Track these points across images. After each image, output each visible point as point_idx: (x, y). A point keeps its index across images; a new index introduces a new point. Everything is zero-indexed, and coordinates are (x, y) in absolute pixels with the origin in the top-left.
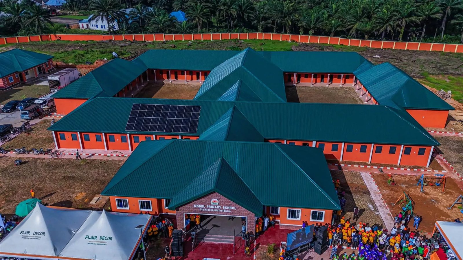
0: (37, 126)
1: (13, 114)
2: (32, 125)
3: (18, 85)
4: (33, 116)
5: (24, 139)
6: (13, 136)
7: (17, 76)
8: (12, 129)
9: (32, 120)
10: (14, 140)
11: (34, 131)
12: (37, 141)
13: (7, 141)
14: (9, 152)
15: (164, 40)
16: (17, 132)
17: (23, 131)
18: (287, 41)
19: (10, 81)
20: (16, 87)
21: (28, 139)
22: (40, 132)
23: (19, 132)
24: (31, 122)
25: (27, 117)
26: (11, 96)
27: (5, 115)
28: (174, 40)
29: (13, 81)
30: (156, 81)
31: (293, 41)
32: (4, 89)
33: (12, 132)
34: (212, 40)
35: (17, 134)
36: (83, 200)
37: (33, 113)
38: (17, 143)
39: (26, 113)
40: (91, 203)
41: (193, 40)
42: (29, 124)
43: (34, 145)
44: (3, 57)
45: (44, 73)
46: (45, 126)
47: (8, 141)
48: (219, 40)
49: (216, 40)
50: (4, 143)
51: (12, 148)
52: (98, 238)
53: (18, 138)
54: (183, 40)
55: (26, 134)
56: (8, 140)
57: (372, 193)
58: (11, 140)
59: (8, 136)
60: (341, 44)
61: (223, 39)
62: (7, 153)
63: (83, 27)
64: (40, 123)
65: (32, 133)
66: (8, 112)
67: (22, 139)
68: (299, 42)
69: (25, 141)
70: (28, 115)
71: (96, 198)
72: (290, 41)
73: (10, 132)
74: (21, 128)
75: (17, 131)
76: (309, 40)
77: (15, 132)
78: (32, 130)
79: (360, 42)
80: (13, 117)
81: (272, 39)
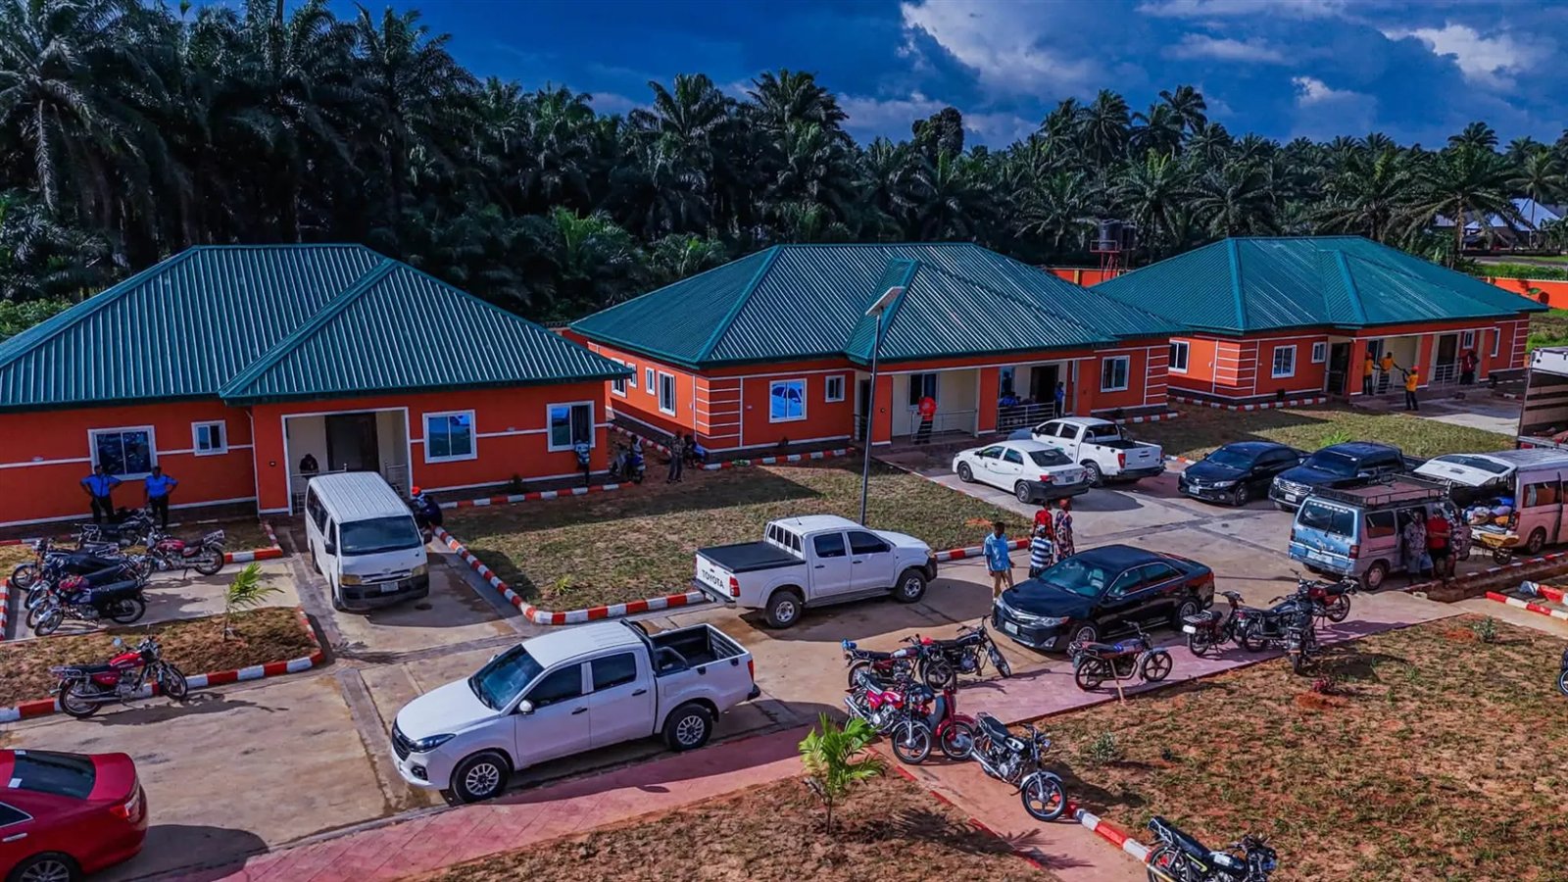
0: (1422, 655)
1: (1239, 516)
2: (1362, 626)
3: (1308, 401)
4: (1382, 563)
5: (1274, 724)
6: (1185, 665)
7: (1321, 354)
8: (1199, 606)
9: (1371, 589)
10: (1182, 699)
11: (1384, 690)
12: (1409, 815)
13: (1121, 684)
14: (1090, 821)
16: (1230, 645)
17: (1282, 651)
19: (1278, 370)
20: (1293, 408)
21: (1311, 750)
22: (1446, 718)
23: (1245, 648)
24: (1366, 607)
25: (1337, 550)
26: (1256, 433)
27: (1183, 508)
29: (1292, 374)
32: (1232, 403)
33: (1189, 629)
35: (1223, 656)
37: (1392, 539)
38: (1197, 741)
39: (1342, 526)
42: (1344, 609)
43: (1370, 851)
44: (1285, 253)
45: (1468, 378)
46: (1490, 674)
47: (1130, 696)
50: (1097, 697)
51: (1132, 778)
53: (1222, 698)
55: (1304, 687)
56: (1135, 681)
58: (1158, 690)
59: (1145, 645)
62: (1068, 812)
64: (1438, 631)
65: (1358, 695)
66: (1211, 498)
67: (1259, 723)
69: (1281, 755)
70: (1352, 541)
73: (1176, 626)
74: (1273, 622)
75: (1231, 628)
77: (1212, 633)
78: (1363, 667)
80: (1229, 537)
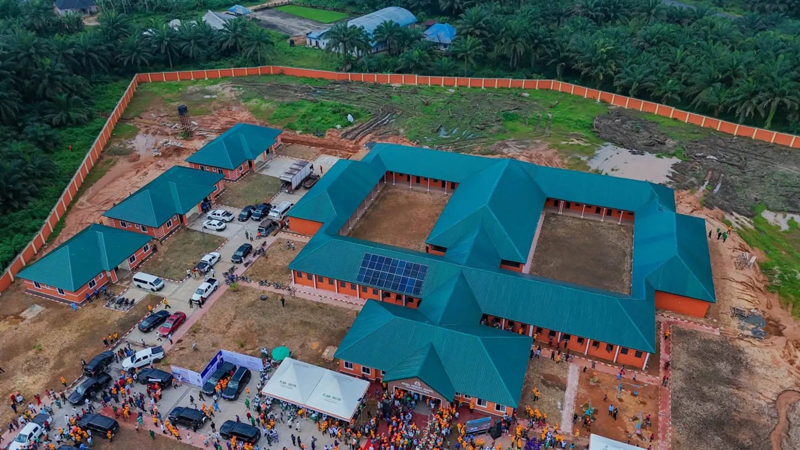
0: (274, 248)
1: (248, 223)
3: (247, 174)
7: (246, 164)
10: (254, 264)
12: (275, 270)
14: (253, 281)
15: (416, 84)
18: (595, 100)
19: (240, 171)
20: (245, 177)
21: (267, 266)
22: (277, 257)
27: (241, 224)
28: (429, 84)
29: (243, 170)
30: (394, 184)
31: (603, 101)
32: (234, 181)
34: (483, 88)
36: (317, 350)
38: (258, 269)
40: (324, 354)
41: (456, 86)
43: (273, 275)
46: (280, 248)
47: (250, 266)
48: (493, 88)
49: (489, 88)
50: (247, 268)
52: (331, 397)
53: (258, 263)
54: (442, 85)
55: (265, 258)
57: (567, 392)
60: (675, 117)
61: (500, 86)
62: (251, 281)
63: (311, 44)
64: (275, 243)
65: (270, 258)
67: (262, 265)
68: (612, 103)
69: (265, 268)
71: (327, 350)
72: (599, 100)
74: (260, 251)
76: (627, 103)
79: (704, 120)
81: (572, 93)
